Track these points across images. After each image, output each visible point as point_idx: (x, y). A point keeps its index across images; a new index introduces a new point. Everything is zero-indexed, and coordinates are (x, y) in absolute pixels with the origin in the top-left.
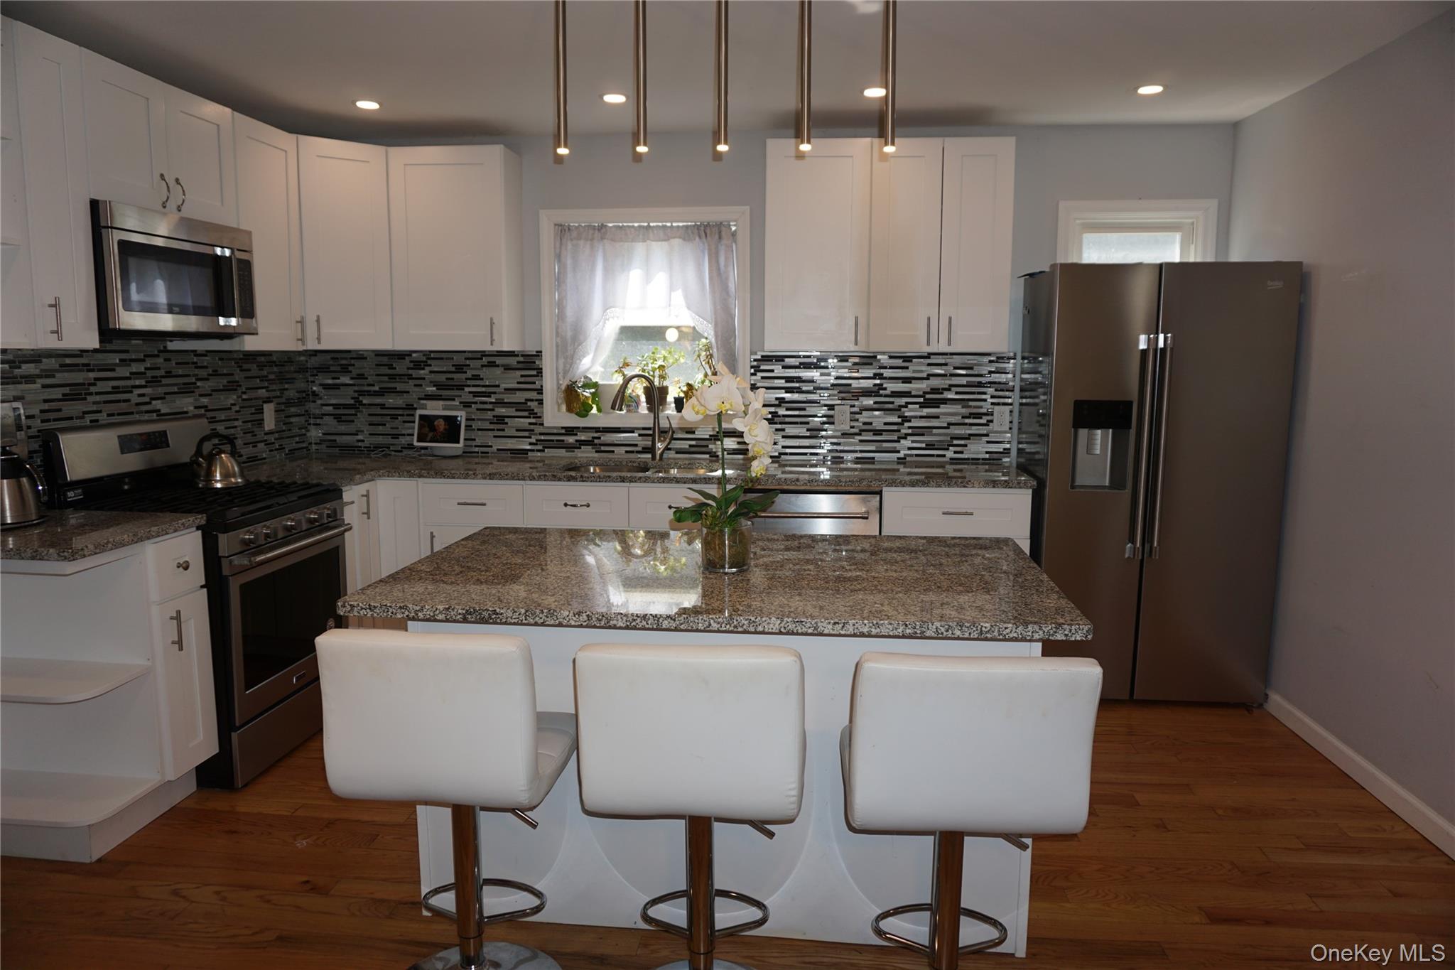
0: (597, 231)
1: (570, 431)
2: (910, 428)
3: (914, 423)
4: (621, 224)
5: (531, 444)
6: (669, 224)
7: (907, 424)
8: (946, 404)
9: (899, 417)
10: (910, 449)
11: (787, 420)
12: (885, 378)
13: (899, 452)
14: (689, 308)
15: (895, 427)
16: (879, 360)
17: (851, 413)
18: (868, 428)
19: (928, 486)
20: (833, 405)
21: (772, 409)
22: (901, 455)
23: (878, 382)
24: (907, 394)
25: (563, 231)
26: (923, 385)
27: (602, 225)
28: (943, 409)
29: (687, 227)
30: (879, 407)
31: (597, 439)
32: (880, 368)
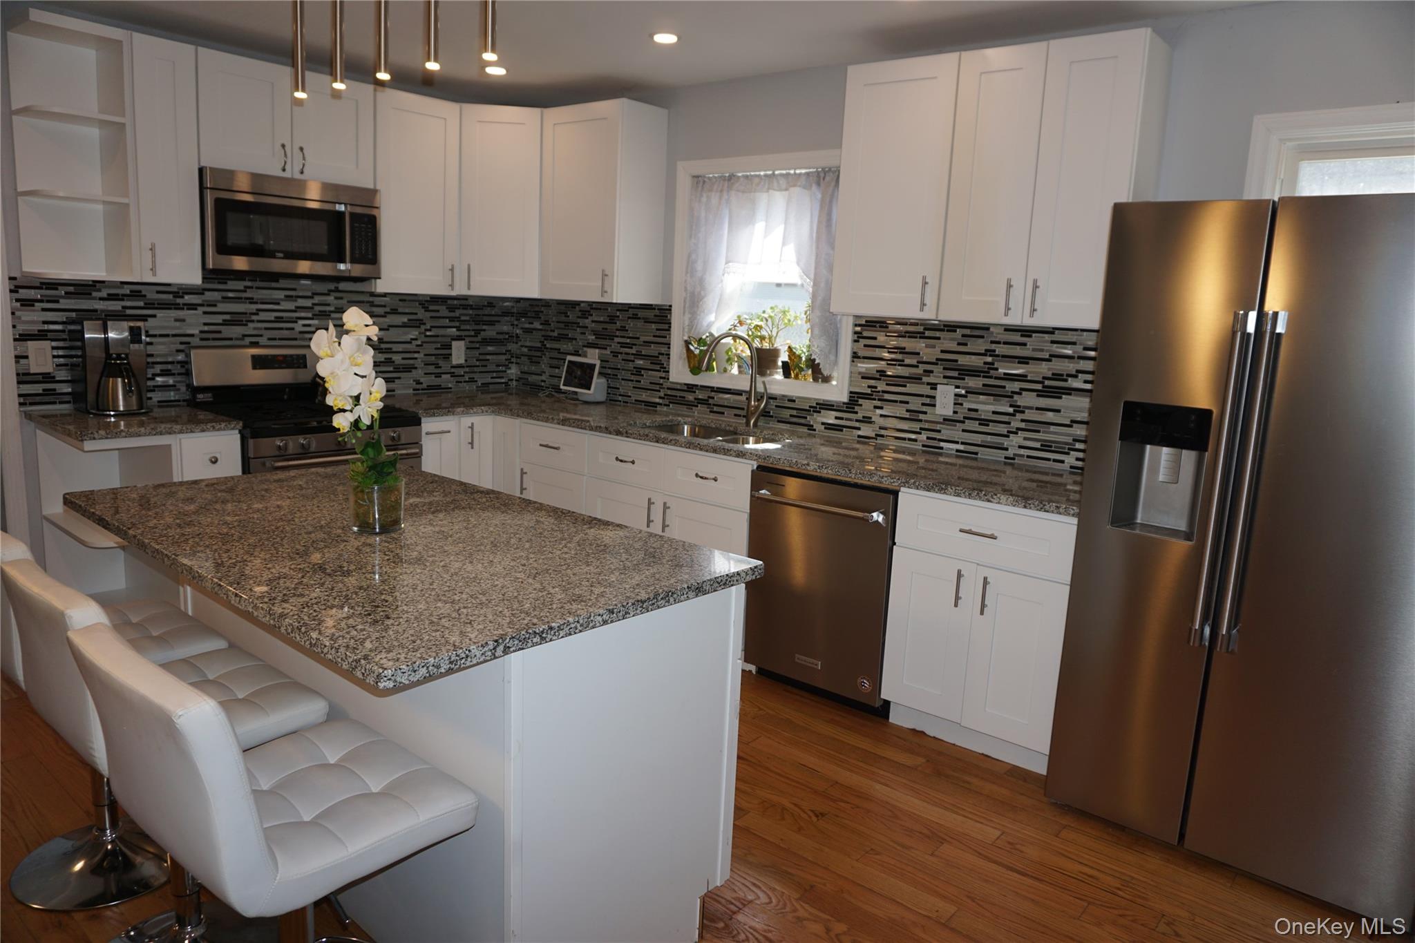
0: (726, 182)
1: (691, 388)
2: (1022, 421)
3: (1029, 415)
4: (748, 174)
5: (660, 398)
7: (1019, 416)
8: (1070, 394)
9: (1011, 406)
10: (1020, 447)
11: (887, 396)
12: (998, 356)
13: (1007, 449)
14: (798, 264)
15: (1006, 418)
16: (992, 333)
17: (956, 395)
18: (973, 414)
19: (945, 493)
20: (936, 384)
21: (872, 382)
22: (1010, 453)
23: (989, 359)
24: (1021, 378)
25: (699, 181)
26: (1044, 369)
27: (733, 174)
28: (1066, 401)
29: (808, 174)
30: (988, 391)
31: (710, 398)
32: (992, 342)
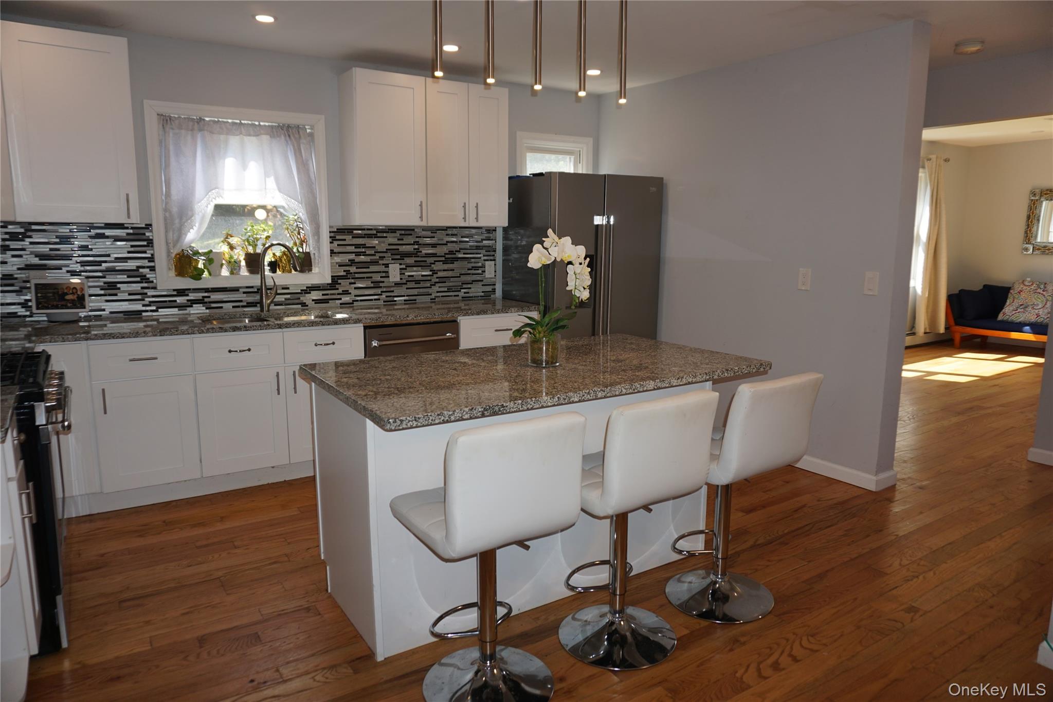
0: (196, 124)
1: (181, 292)
2: (437, 278)
3: (440, 274)
4: (216, 120)
6: (257, 123)
7: (435, 276)
8: (458, 261)
9: (431, 271)
10: (437, 292)
11: (357, 275)
12: (420, 244)
13: (431, 295)
14: (280, 191)
15: (429, 278)
16: (416, 232)
17: (400, 269)
18: (411, 279)
19: (487, 314)
20: (388, 264)
21: (347, 268)
22: (433, 296)
23: (416, 247)
24: (434, 255)
25: (165, 120)
26: (445, 249)
27: (200, 118)
28: (456, 265)
29: (272, 127)
30: (418, 265)
31: (206, 297)
32: (417, 237)
